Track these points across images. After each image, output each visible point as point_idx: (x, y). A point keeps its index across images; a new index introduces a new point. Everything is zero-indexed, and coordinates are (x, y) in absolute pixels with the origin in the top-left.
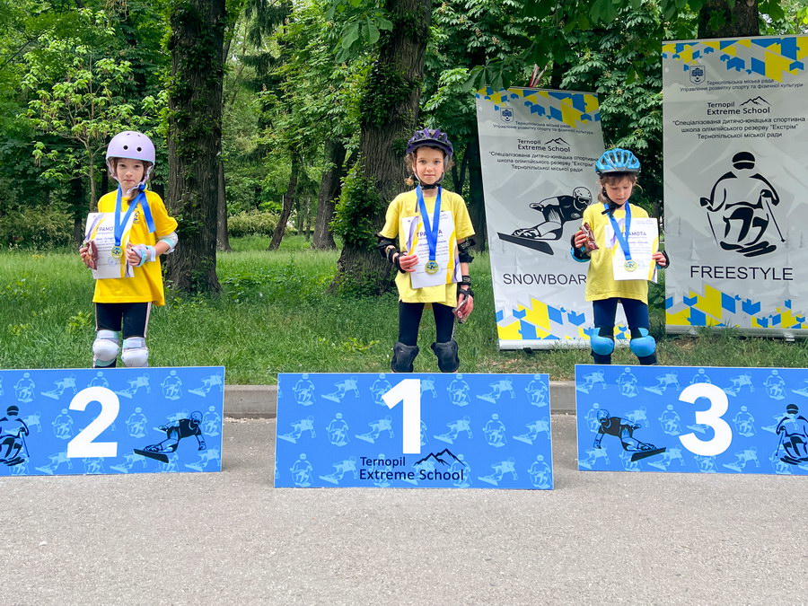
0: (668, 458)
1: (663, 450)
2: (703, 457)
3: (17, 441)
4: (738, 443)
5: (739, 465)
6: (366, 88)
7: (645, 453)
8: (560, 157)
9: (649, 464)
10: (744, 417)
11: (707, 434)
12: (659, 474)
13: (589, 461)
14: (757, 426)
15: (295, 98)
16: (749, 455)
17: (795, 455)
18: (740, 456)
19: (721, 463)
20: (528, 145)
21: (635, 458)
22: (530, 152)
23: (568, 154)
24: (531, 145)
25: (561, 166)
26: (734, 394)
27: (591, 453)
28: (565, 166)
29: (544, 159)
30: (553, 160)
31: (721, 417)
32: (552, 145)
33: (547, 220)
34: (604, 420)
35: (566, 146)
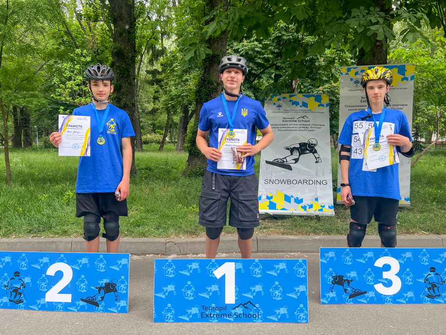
0: (368, 296)
1: (365, 292)
2: (386, 295)
3: (19, 291)
4: (405, 288)
5: (405, 299)
7: (356, 295)
8: (304, 125)
9: (358, 300)
10: (408, 274)
11: (388, 284)
12: (364, 305)
13: (327, 299)
14: (414, 279)
15: (168, 89)
16: (410, 294)
17: (434, 294)
18: (405, 295)
19: (395, 299)
20: (288, 120)
21: (351, 297)
22: (289, 123)
23: (308, 123)
24: (289, 120)
25: (303, 129)
26: (403, 262)
27: (327, 295)
28: (306, 129)
29: (295, 126)
30: (300, 126)
31: (396, 275)
32: (300, 119)
33: (292, 154)
34: (335, 277)
35: (308, 119)
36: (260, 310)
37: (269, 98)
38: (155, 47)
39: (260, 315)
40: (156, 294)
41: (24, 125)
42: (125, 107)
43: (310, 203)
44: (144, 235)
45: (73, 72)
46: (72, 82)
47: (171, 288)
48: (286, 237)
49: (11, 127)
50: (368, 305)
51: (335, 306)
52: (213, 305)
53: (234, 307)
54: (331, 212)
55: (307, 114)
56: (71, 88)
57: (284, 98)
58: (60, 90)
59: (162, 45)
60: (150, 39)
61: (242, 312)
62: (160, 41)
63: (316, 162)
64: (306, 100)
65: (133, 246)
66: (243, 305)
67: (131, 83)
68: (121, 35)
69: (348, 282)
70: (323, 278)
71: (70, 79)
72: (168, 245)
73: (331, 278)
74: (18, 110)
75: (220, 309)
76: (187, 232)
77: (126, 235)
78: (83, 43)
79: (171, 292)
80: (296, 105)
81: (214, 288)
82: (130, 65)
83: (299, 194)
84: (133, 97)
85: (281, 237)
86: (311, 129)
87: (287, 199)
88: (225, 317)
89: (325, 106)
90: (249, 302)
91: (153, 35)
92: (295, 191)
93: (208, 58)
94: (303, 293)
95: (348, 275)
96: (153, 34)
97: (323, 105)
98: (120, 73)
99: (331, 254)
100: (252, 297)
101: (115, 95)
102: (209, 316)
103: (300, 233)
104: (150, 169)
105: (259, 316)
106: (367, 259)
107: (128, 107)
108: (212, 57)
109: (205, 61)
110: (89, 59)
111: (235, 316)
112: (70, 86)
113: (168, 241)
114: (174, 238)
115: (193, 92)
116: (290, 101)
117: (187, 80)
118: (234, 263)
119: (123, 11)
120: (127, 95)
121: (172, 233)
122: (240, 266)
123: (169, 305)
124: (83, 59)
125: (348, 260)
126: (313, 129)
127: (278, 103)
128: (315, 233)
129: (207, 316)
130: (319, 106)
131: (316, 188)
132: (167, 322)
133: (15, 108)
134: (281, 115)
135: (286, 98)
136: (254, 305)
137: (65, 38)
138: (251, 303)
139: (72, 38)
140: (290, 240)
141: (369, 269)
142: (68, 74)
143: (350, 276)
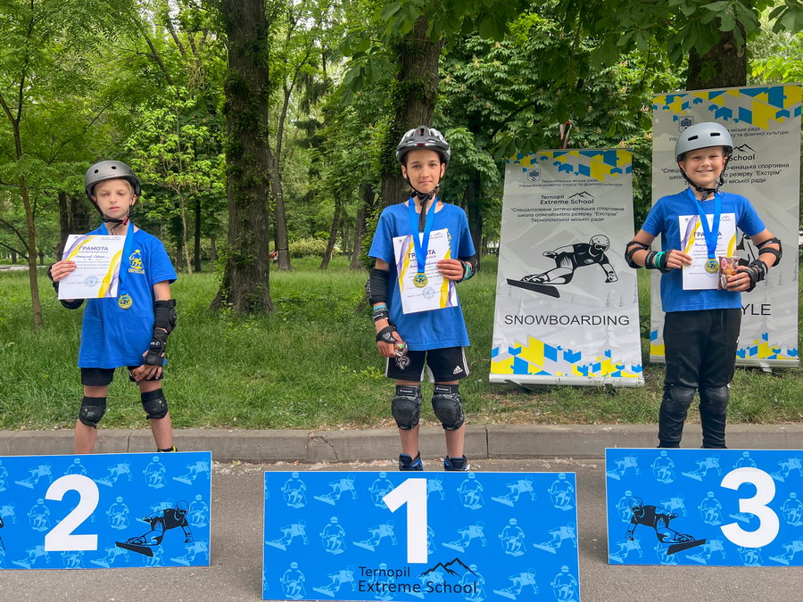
0: (708, 550)
1: (703, 542)
2: (747, 549)
4: (786, 533)
5: (787, 557)
6: (385, 144)
7: (683, 546)
8: (582, 209)
9: (687, 557)
10: (793, 504)
11: (752, 524)
12: (700, 568)
13: (621, 555)
16: (797, 546)
18: (788, 548)
19: (766, 555)
20: (551, 200)
21: (672, 550)
22: (553, 206)
23: (591, 206)
24: (554, 200)
25: (581, 217)
26: (782, 479)
27: (622, 545)
28: (586, 217)
29: (566, 212)
30: (575, 212)
31: (767, 505)
32: (576, 198)
33: (559, 266)
34: (637, 508)
35: (590, 198)
36: (478, 577)
37: (514, 158)
38: (311, 79)
39: (479, 587)
40: (267, 543)
41: (79, 227)
42: (250, 186)
43: (594, 360)
44: (268, 424)
45: (162, 127)
46: (160, 145)
47: (297, 530)
48: (545, 427)
49: (56, 231)
50: (708, 569)
51: (638, 569)
52: (383, 566)
53: (426, 570)
54: (637, 379)
55: (588, 189)
56: (159, 157)
57: (544, 158)
58: (138, 161)
59: (325, 74)
60: (303, 63)
61: (442, 582)
62: (320, 66)
63: (608, 281)
64: (587, 161)
65: (245, 446)
66: (444, 567)
67: (262, 142)
68: (241, 53)
69: (667, 519)
70: (613, 512)
71: (157, 140)
72: (311, 444)
73: (628, 510)
74: (68, 200)
75: (397, 574)
76: (351, 418)
77: (235, 425)
78: (182, 75)
79: (298, 539)
80: (567, 172)
81: (385, 530)
82: (257, 109)
83: (573, 343)
84: (265, 167)
85: (536, 427)
86: (597, 217)
87: (550, 352)
88: (407, 591)
89: (624, 171)
90: (457, 559)
91: (308, 56)
92: (564, 338)
93: (403, 91)
94: (568, 542)
95: (666, 505)
96: (308, 54)
97: (620, 171)
98: (241, 125)
99: (629, 462)
100: (461, 550)
101: (232, 165)
102: (374, 587)
103: (573, 419)
104: (299, 302)
105: (477, 590)
106: (705, 473)
107: (255, 186)
108: (410, 90)
109: (398, 98)
110: (190, 103)
111: (428, 589)
112: (157, 154)
113: (312, 435)
114: (326, 431)
115: (377, 157)
116: (555, 164)
117: (368, 137)
118: (425, 480)
119: (245, 11)
120: (254, 164)
121: (322, 420)
122: (437, 486)
123: (294, 565)
124: (179, 104)
125: (665, 474)
126: (601, 217)
127: (532, 168)
128: (606, 421)
129: (371, 588)
130: (612, 171)
131: (607, 330)
132: (289, 599)
133: (62, 195)
134: (538, 191)
135: (547, 158)
136: (466, 567)
137: (150, 68)
138: (460, 563)
139: (162, 66)
140: (552, 434)
141: (711, 494)
142: (152, 131)
143: (669, 507)
